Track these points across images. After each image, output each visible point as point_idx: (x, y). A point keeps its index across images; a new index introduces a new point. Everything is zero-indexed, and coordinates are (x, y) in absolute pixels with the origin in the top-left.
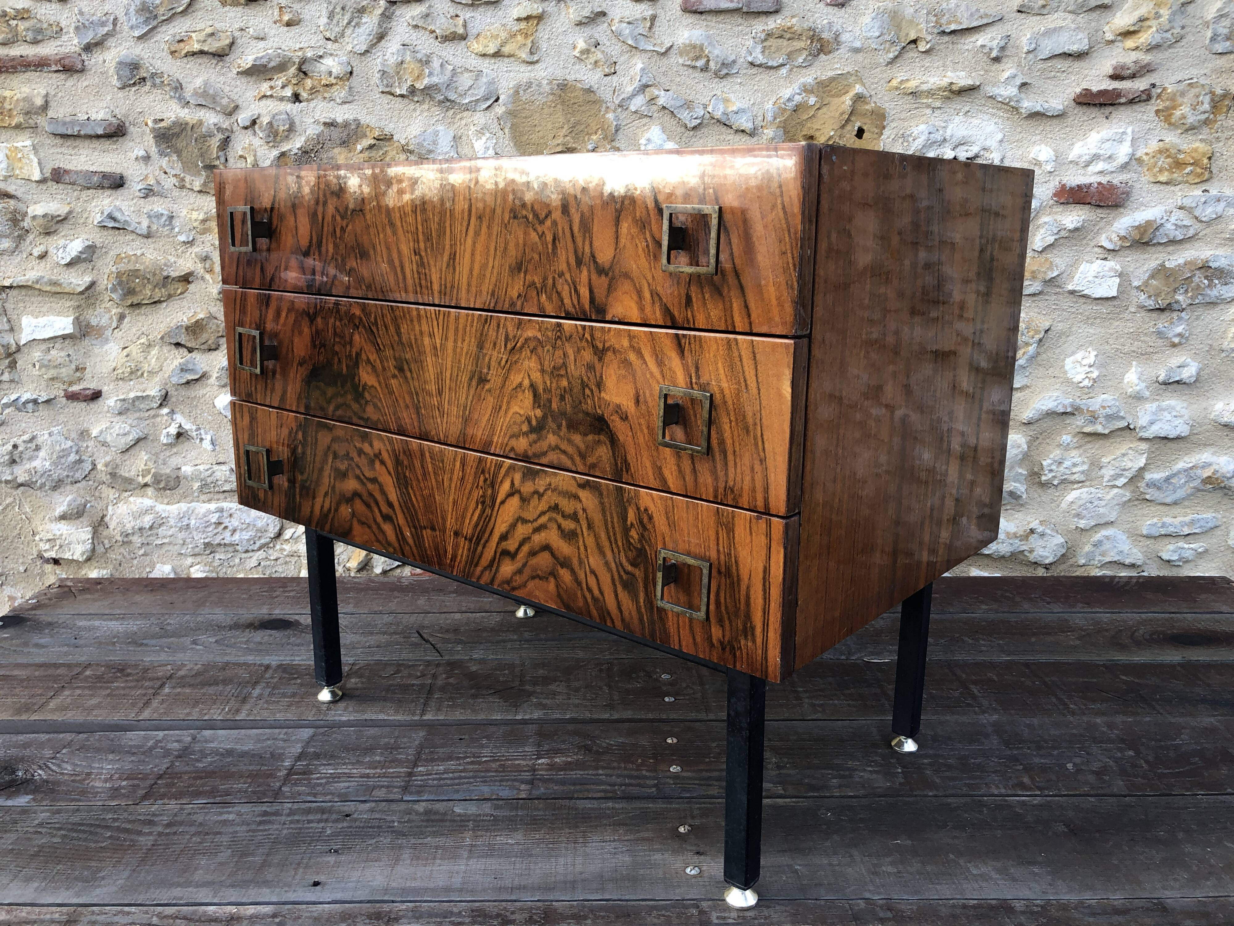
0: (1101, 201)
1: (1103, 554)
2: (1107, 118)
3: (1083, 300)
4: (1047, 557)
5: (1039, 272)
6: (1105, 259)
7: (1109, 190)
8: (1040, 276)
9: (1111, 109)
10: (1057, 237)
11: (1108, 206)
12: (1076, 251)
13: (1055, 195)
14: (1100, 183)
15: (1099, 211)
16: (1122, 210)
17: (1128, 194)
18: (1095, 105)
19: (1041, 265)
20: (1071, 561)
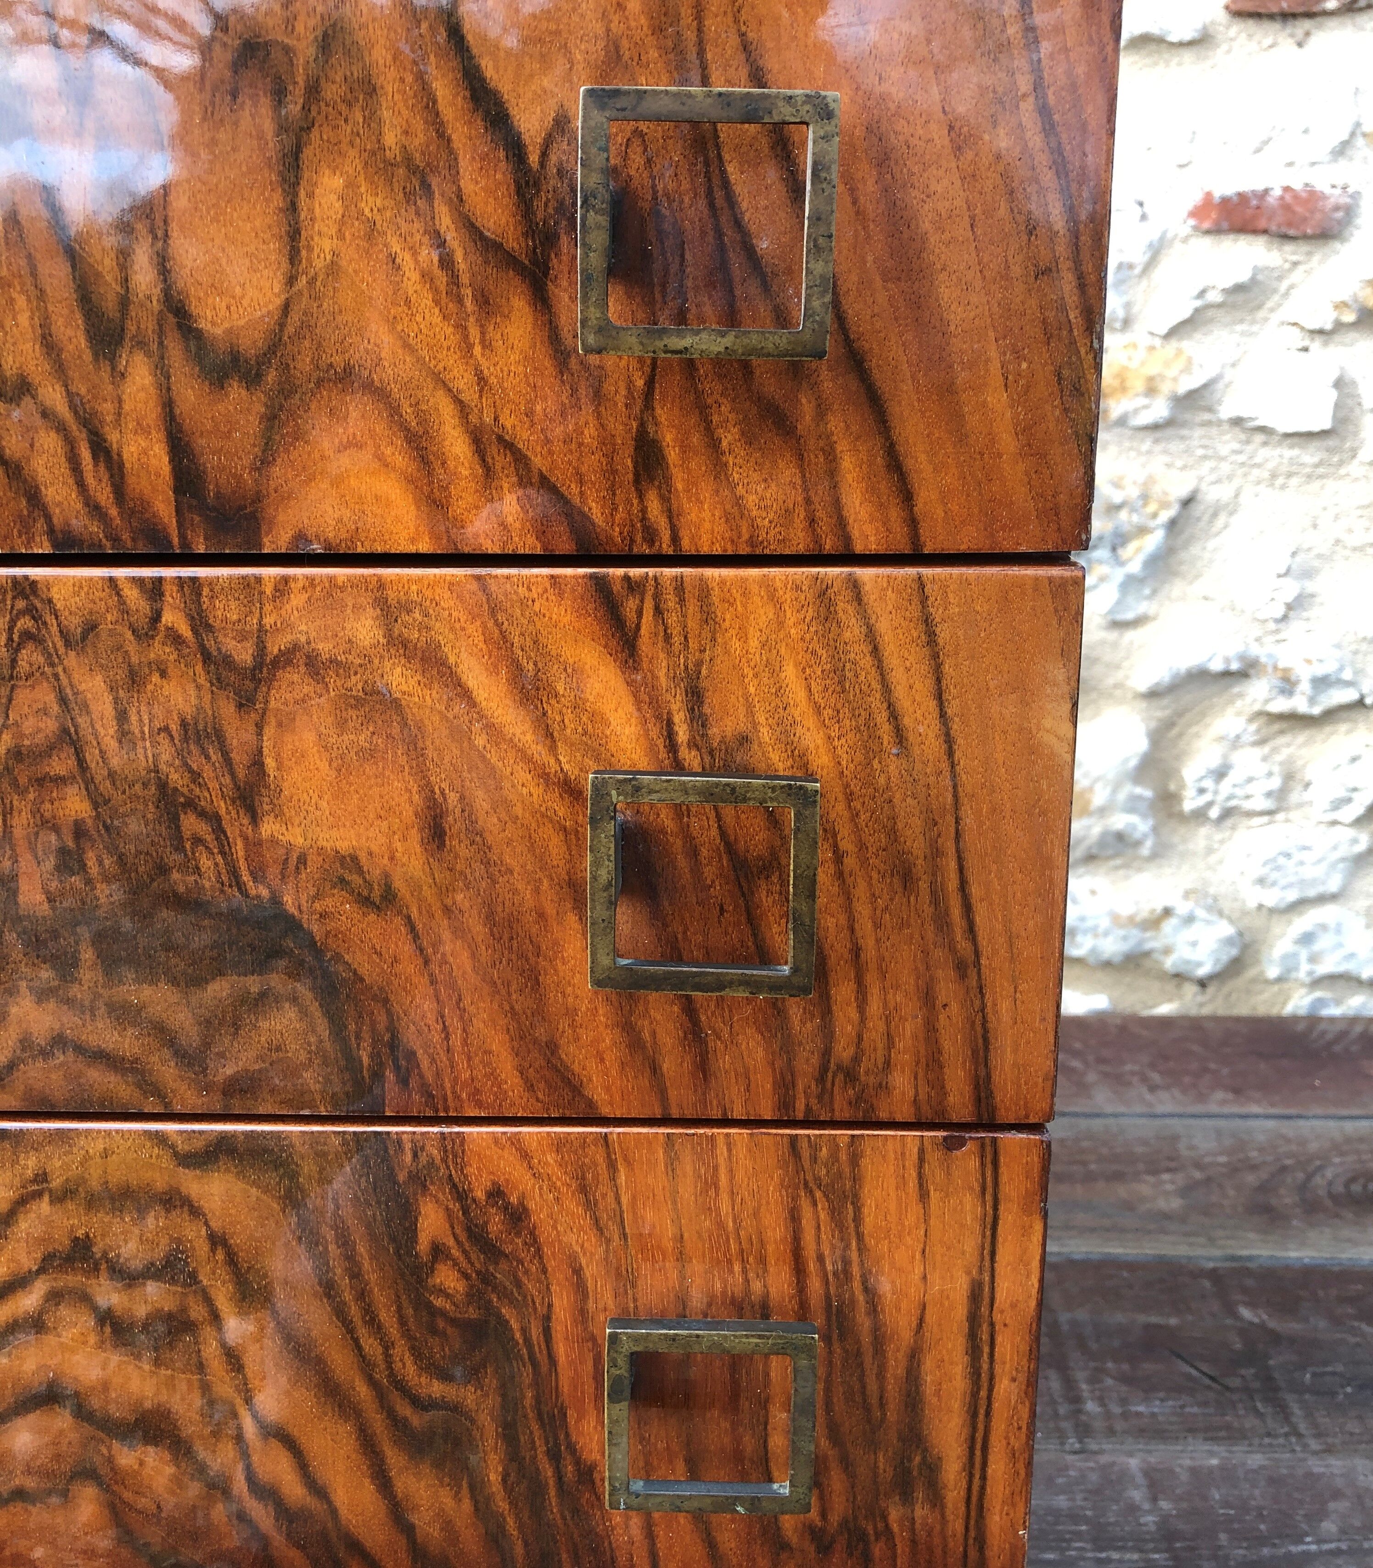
0: (1290, 225)
1: (1313, 959)
2: (1300, 45)
3: (1259, 438)
4: (1199, 964)
5: (1162, 377)
6: (1306, 349)
7: (1307, 201)
8: (1166, 388)
9: (1307, 24)
10: (1199, 303)
11: (1306, 237)
12: (1243, 334)
13: (1193, 214)
14: (1287, 189)
15: (1289, 248)
16: (1337, 245)
17: (1349, 211)
18: (1271, 17)
19: (1167, 364)
20: (1251, 973)
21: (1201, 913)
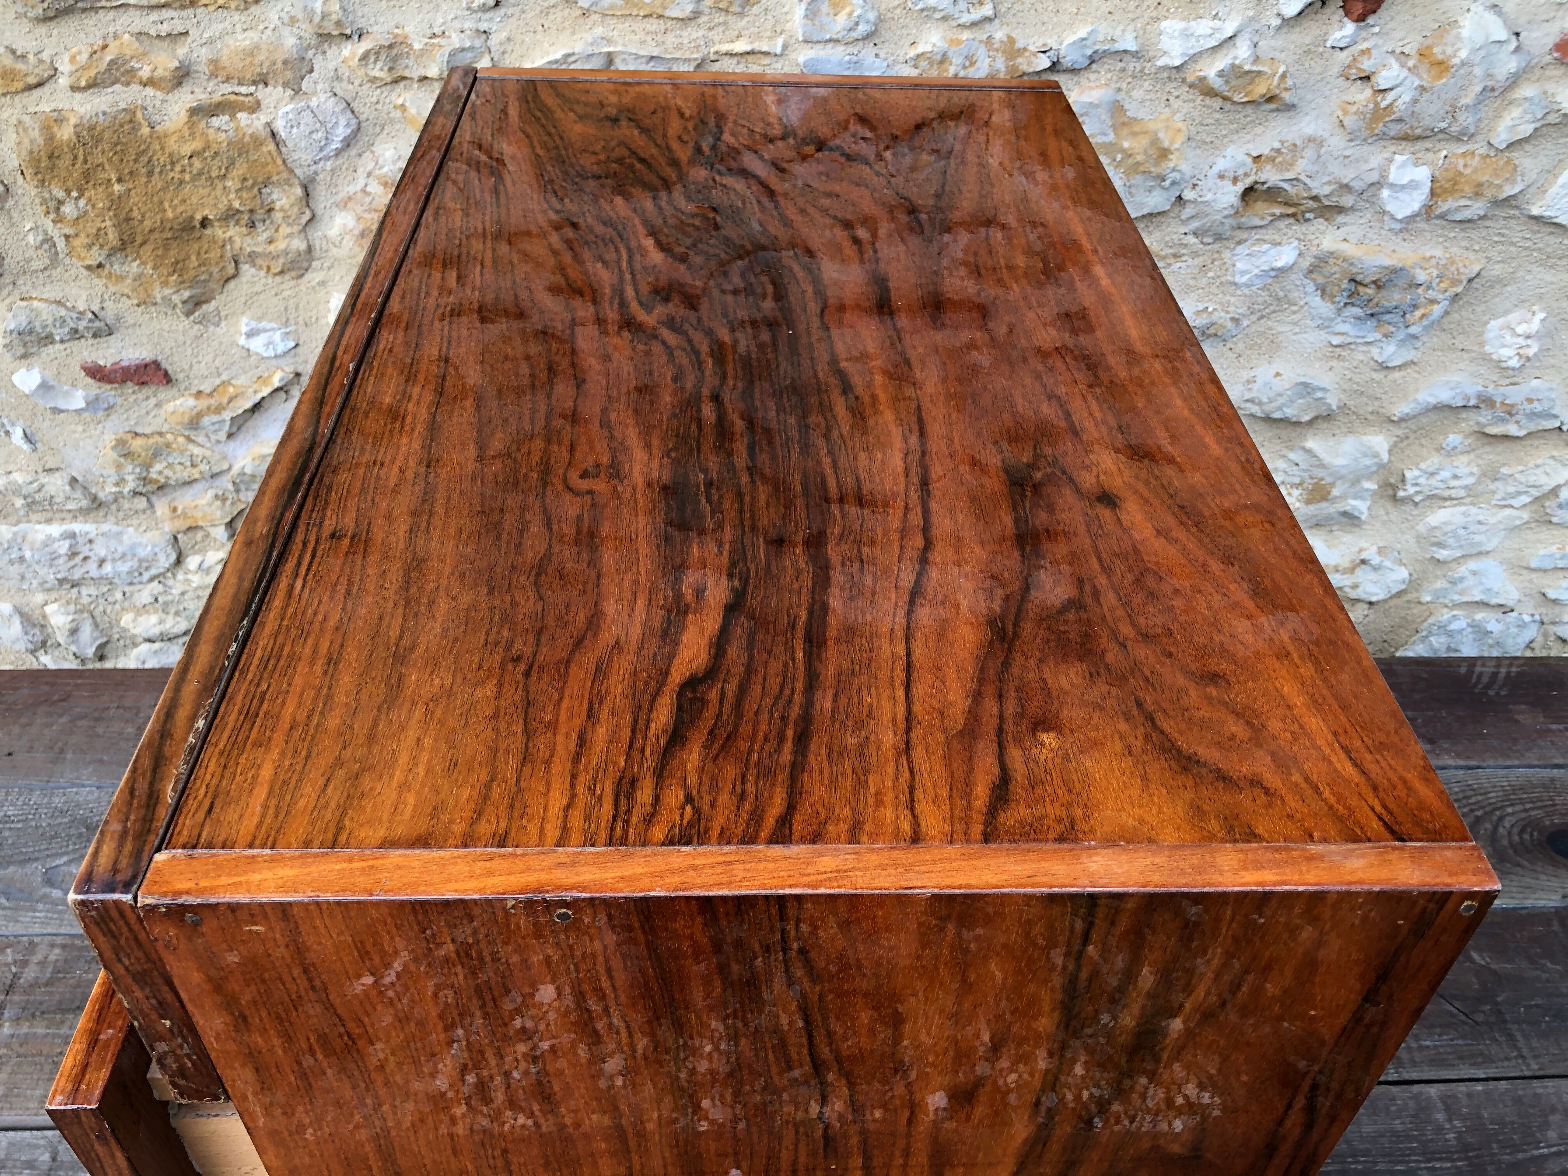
21: (1387, 563)
